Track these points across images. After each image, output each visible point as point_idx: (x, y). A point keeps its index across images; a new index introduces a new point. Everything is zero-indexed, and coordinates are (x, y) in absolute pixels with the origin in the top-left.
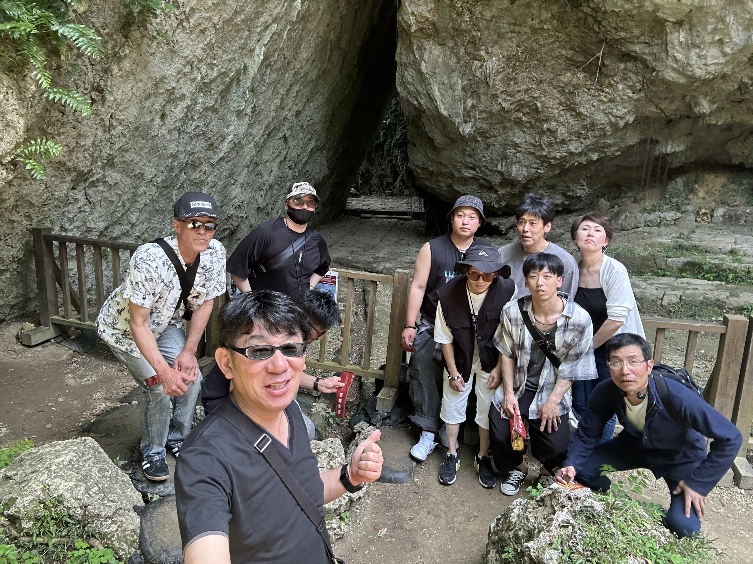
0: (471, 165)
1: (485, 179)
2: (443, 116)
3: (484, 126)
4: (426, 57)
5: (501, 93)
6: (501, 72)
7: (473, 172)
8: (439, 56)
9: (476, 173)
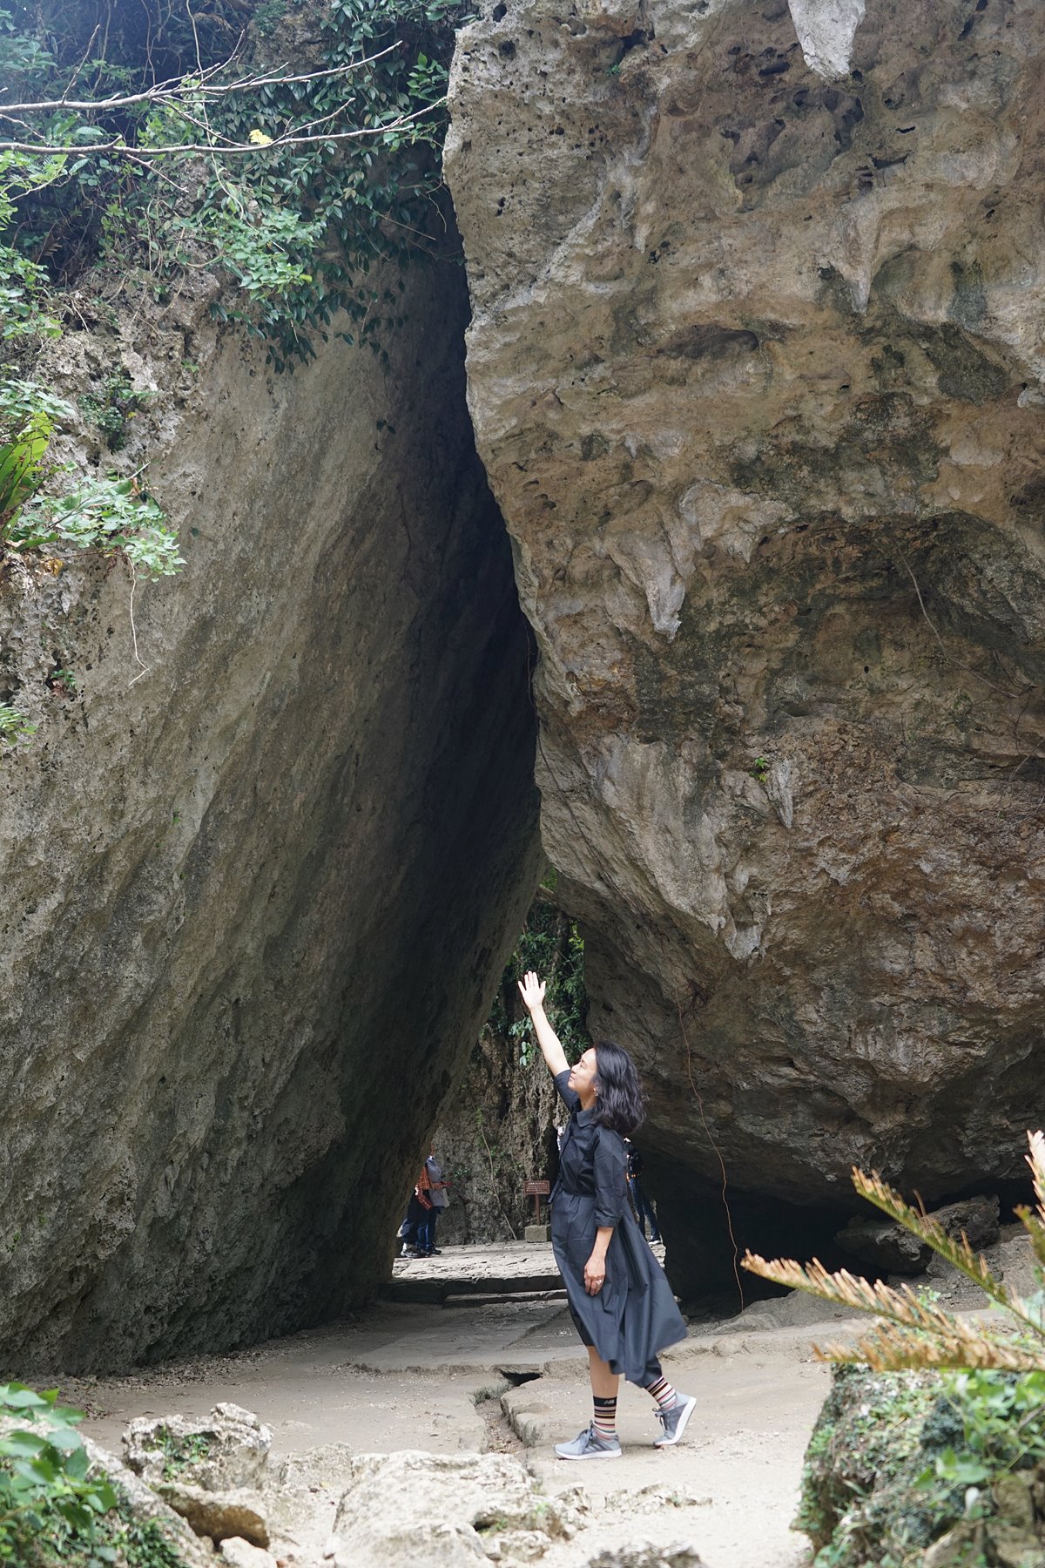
0: (778, 1052)
1: (824, 1090)
2: (677, 912)
3: (794, 934)
4: (614, 771)
5: (821, 843)
6: (811, 794)
7: (786, 1070)
8: (646, 768)
9: (794, 1074)
